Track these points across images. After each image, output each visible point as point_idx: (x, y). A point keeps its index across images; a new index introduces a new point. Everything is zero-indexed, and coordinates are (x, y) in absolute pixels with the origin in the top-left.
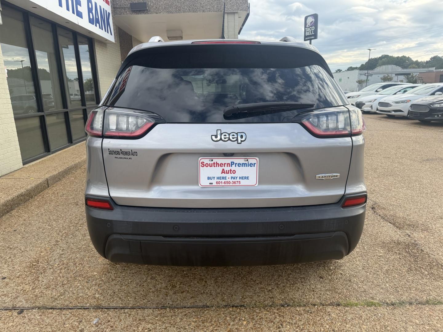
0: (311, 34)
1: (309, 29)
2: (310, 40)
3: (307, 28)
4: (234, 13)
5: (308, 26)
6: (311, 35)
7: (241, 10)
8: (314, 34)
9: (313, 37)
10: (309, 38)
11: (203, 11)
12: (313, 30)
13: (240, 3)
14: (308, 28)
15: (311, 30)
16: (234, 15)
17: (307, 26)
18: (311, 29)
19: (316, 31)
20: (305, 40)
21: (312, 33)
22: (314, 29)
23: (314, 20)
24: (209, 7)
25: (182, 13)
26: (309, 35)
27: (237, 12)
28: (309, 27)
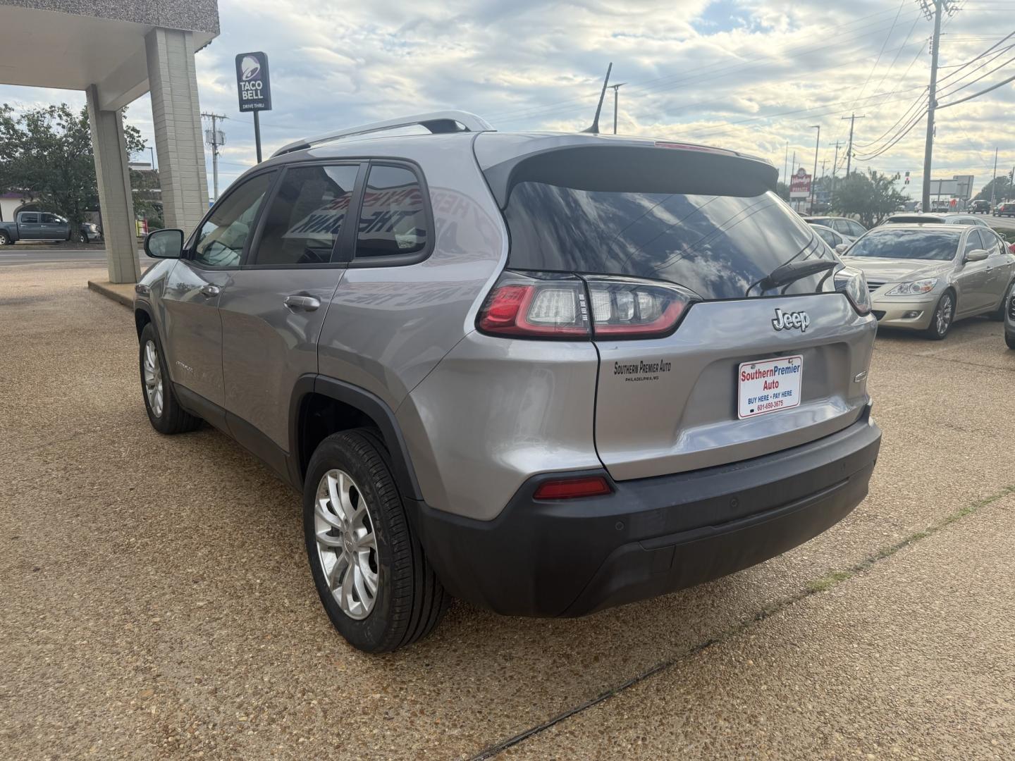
0: (255, 97)
1: (248, 86)
2: (256, 110)
3: (244, 81)
4: (183, 33)
5: (247, 77)
6: (256, 99)
7: (202, 29)
8: (262, 97)
9: (260, 105)
10: (251, 106)
11: (97, 14)
12: (258, 88)
13: (199, 11)
14: (246, 81)
15: (254, 88)
16: (184, 37)
17: (244, 78)
18: (254, 85)
19: (266, 90)
20: (242, 110)
21: (257, 95)
22: (260, 88)
23: (258, 66)
24: (113, 6)
25: (30, 6)
26: (250, 98)
27: (190, 33)
28: (249, 82)
